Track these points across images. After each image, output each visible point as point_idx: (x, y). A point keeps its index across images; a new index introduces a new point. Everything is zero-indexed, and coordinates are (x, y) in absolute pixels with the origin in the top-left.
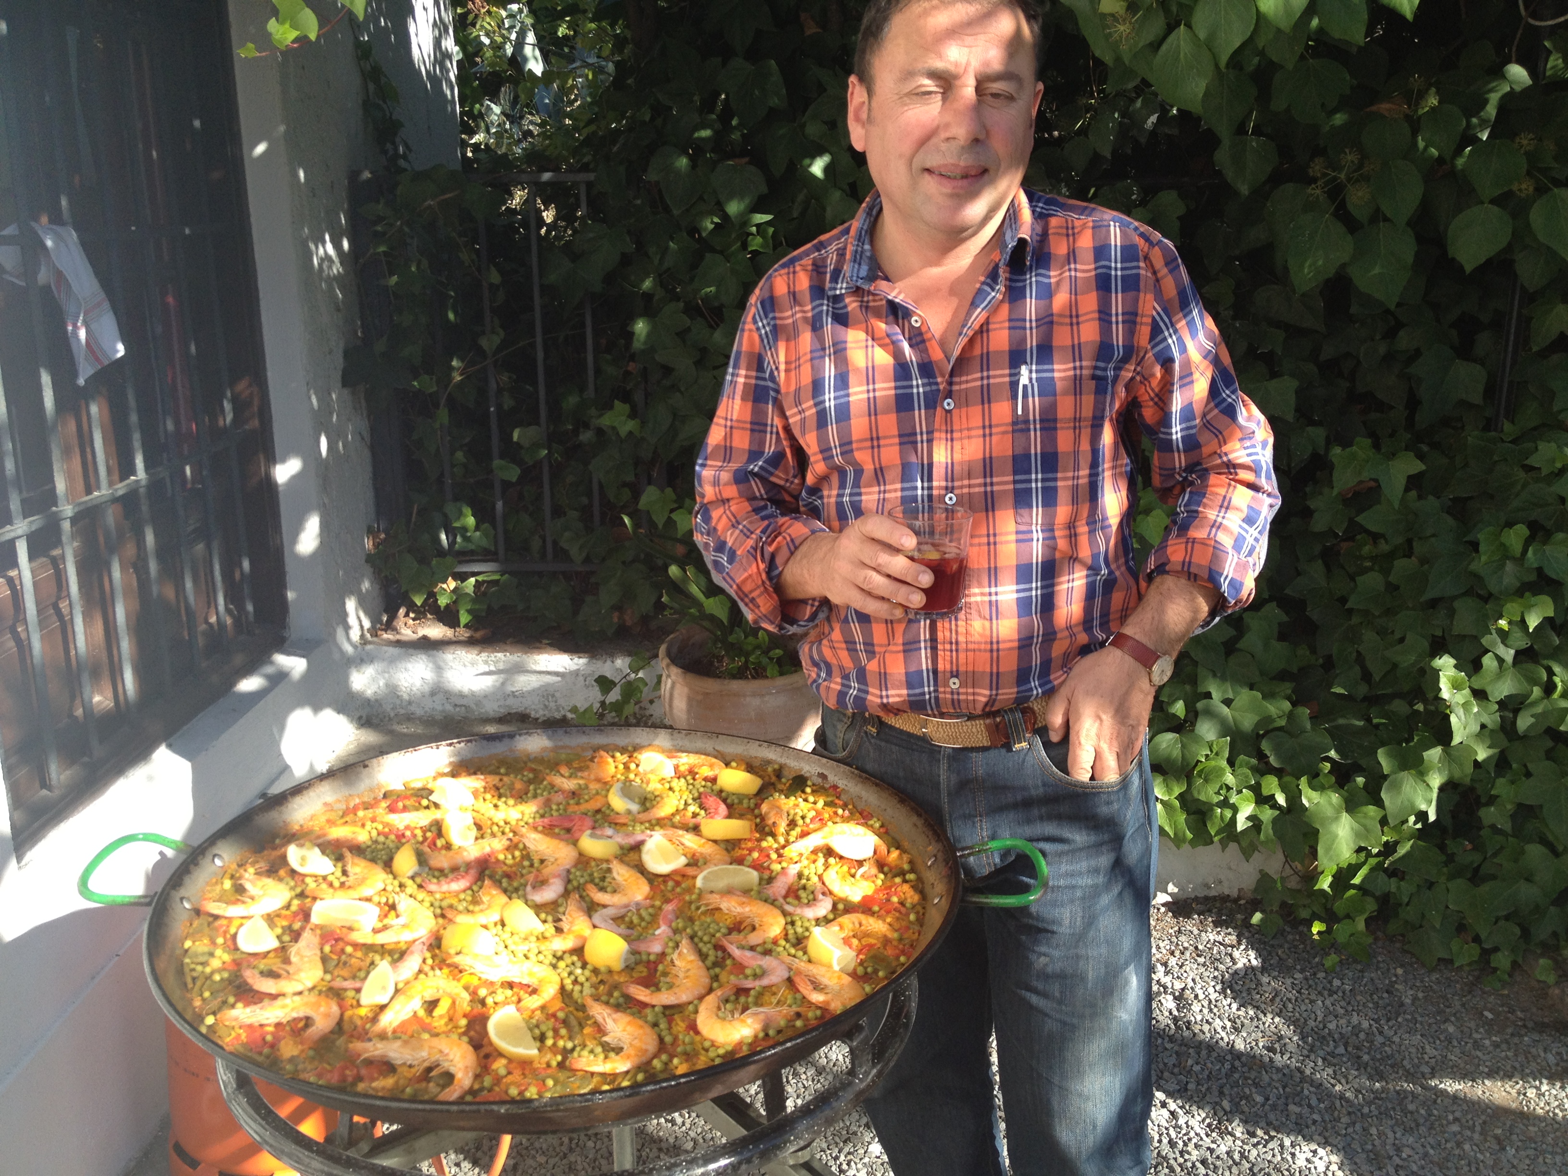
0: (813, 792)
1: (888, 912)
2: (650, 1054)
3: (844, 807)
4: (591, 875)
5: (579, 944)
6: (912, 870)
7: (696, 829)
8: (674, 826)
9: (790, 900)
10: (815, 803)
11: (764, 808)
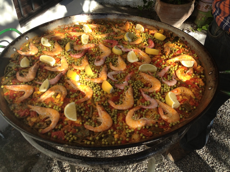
0: (180, 42)
1: (193, 87)
2: (108, 128)
3: (187, 48)
4: (112, 60)
5: (101, 82)
6: (203, 74)
7: (144, 50)
8: (139, 48)
9: (164, 78)
10: (179, 46)
11: (165, 46)
